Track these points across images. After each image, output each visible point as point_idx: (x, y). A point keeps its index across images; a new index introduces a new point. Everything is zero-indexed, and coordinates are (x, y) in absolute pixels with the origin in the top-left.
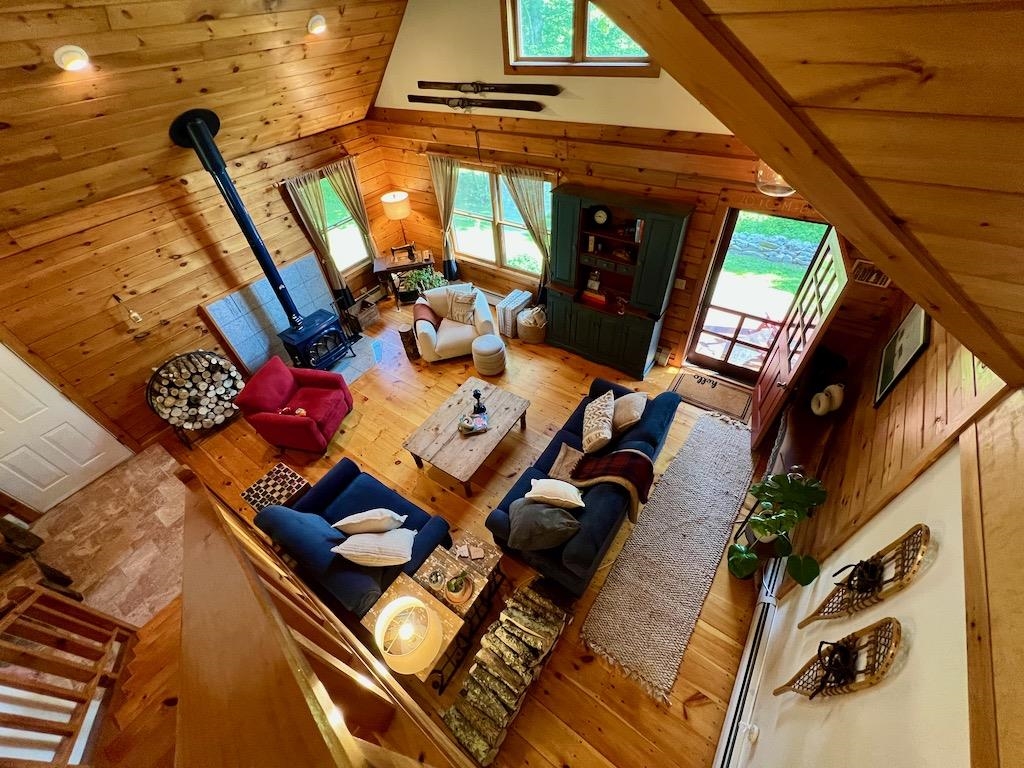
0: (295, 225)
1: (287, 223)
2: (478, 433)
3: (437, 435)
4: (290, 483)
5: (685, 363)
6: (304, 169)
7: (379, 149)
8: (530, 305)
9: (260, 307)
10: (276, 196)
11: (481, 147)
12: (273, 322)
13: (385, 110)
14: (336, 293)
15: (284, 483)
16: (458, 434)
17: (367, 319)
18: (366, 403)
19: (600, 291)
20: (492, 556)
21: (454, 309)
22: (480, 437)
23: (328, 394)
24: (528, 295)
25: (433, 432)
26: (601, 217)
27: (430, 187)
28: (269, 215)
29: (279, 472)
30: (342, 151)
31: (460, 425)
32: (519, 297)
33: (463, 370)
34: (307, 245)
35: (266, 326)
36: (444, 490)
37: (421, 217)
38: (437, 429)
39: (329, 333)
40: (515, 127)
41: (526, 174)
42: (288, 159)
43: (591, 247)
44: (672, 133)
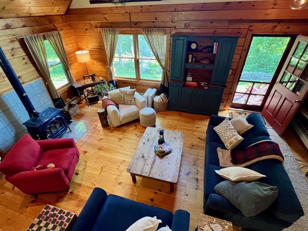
0: (29, 62)
1: (24, 61)
2: (168, 153)
3: (145, 160)
4: (60, 219)
5: (229, 108)
6: (33, 32)
7: (72, 30)
8: (158, 93)
9: (8, 109)
10: (17, 45)
11: (131, 21)
12: (17, 118)
13: (76, 9)
14: (54, 101)
15: (55, 220)
16: (157, 157)
17: (74, 112)
18: (87, 154)
19: (193, 81)
20: (227, 227)
21: (126, 98)
22: (169, 155)
23: (67, 151)
24: (155, 90)
25: (142, 159)
26: (194, 46)
27: (101, 46)
28: (13, 55)
29: (48, 212)
30: (54, 27)
31: (155, 152)
32: (151, 92)
33: (134, 127)
34: (36, 74)
35: (13, 121)
36: (155, 193)
37: (95, 62)
38: (143, 157)
39: (57, 119)
40: (149, 9)
41: (156, 31)
42: (24, 26)
43: (190, 60)
44: (228, 3)
